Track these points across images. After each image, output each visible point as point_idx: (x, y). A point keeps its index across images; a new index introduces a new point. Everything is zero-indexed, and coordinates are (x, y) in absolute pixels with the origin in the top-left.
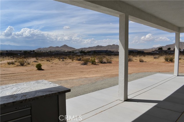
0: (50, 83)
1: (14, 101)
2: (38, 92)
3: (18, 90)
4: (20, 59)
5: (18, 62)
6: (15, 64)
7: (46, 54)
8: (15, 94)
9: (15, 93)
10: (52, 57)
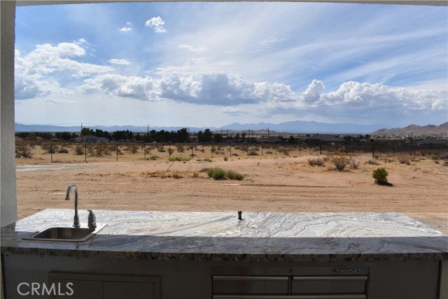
0: (418, 223)
1: (332, 252)
2: (389, 243)
3: (341, 228)
4: (336, 154)
5: (332, 161)
6: (324, 166)
7: (400, 144)
8: (335, 236)
9: (333, 235)
10: (417, 152)
